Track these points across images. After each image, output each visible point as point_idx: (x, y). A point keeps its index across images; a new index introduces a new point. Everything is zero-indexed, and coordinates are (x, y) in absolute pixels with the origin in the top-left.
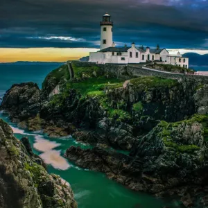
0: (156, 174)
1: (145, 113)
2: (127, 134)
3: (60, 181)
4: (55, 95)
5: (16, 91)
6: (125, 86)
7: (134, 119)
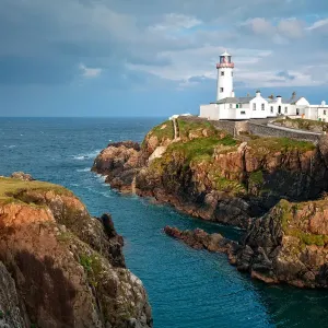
0: (271, 273)
1: (266, 186)
2: (241, 214)
3: (129, 277)
4: (156, 159)
5: (110, 153)
6: (240, 149)
7: (251, 194)
